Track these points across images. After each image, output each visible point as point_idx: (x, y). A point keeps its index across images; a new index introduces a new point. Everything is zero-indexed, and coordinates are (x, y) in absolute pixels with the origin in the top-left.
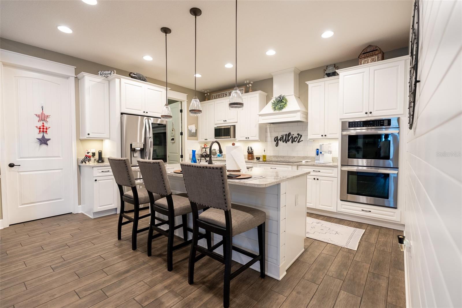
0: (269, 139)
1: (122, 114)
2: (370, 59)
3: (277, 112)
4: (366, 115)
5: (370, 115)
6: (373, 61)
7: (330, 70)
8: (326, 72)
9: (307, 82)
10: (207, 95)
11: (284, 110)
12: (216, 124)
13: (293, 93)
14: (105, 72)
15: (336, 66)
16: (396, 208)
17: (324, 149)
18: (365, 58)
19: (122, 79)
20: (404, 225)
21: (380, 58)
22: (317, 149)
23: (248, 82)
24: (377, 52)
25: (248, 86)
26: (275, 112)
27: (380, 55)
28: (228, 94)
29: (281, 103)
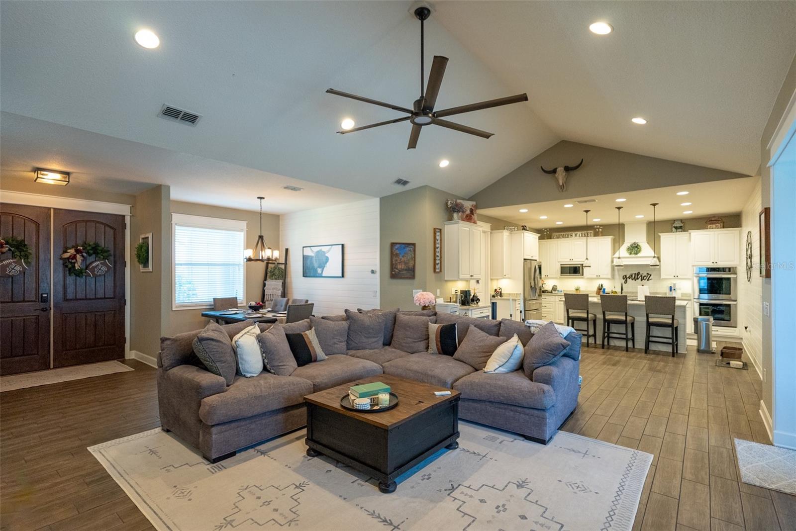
0: (617, 276)
1: (524, 259)
2: (714, 226)
3: (633, 256)
4: (713, 264)
5: (716, 264)
6: (717, 227)
7: (678, 224)
8: (673, 225)
9: (660, 234)
10: (547, 233)
11: (639, 255)
12: (559, 262)
13: (645, 241)
14: (510, 227)
15: (683, 221)
16: (736, 327)
17: (677, 287)
18: (710, 224)
19: (525, 233)
20: (742, 339)
21: (722, 226)
22: (671, 287)
23: (598, 227)
24: (719, 222)
25: (597, 230)
26: (631, 256)
27: (722, 224)
28: (574, 235)
29: (635, 249)
